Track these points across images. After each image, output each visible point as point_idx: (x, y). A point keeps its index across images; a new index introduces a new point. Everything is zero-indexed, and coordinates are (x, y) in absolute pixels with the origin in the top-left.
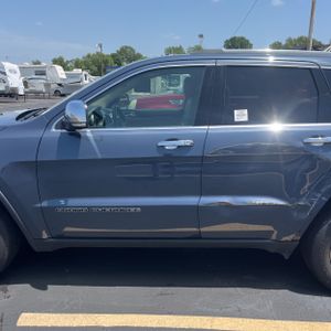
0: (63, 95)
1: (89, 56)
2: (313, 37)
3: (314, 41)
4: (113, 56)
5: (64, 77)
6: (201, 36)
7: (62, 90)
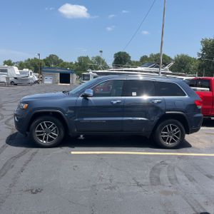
0: (16, 85)
1: (29, 60)
2: (163, 53)
3: (164, 55)
4: (44, 60)
5: (19, 73)
6: (101, 52)
7: (16, 82)
